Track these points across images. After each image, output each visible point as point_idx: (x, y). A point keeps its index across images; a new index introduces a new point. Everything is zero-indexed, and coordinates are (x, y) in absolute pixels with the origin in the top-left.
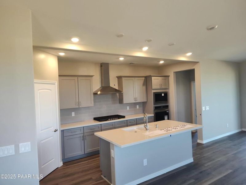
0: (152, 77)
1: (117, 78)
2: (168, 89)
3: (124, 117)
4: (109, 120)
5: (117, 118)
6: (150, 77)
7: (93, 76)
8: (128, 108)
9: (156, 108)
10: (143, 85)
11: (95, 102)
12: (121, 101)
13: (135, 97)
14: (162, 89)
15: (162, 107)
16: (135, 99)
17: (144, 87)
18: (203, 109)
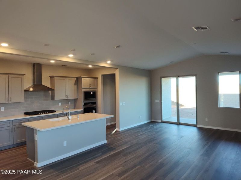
0: (82, 78)
1: (50, 78)
2: (97, 88)
3: (55, 111)
4: (40, 114)
5: (48, 113)
6: (81, 78)
7: (25, 74)
8: (60, 104)
9: (85, 104)
10: (75, 84)
11: (26, 98)
12: (53, 98)
13: (66, 94)
14: (91, 88)
15: (90, 103)
16: (67, 96)
17: (76, 86)
18: (121, 104)
